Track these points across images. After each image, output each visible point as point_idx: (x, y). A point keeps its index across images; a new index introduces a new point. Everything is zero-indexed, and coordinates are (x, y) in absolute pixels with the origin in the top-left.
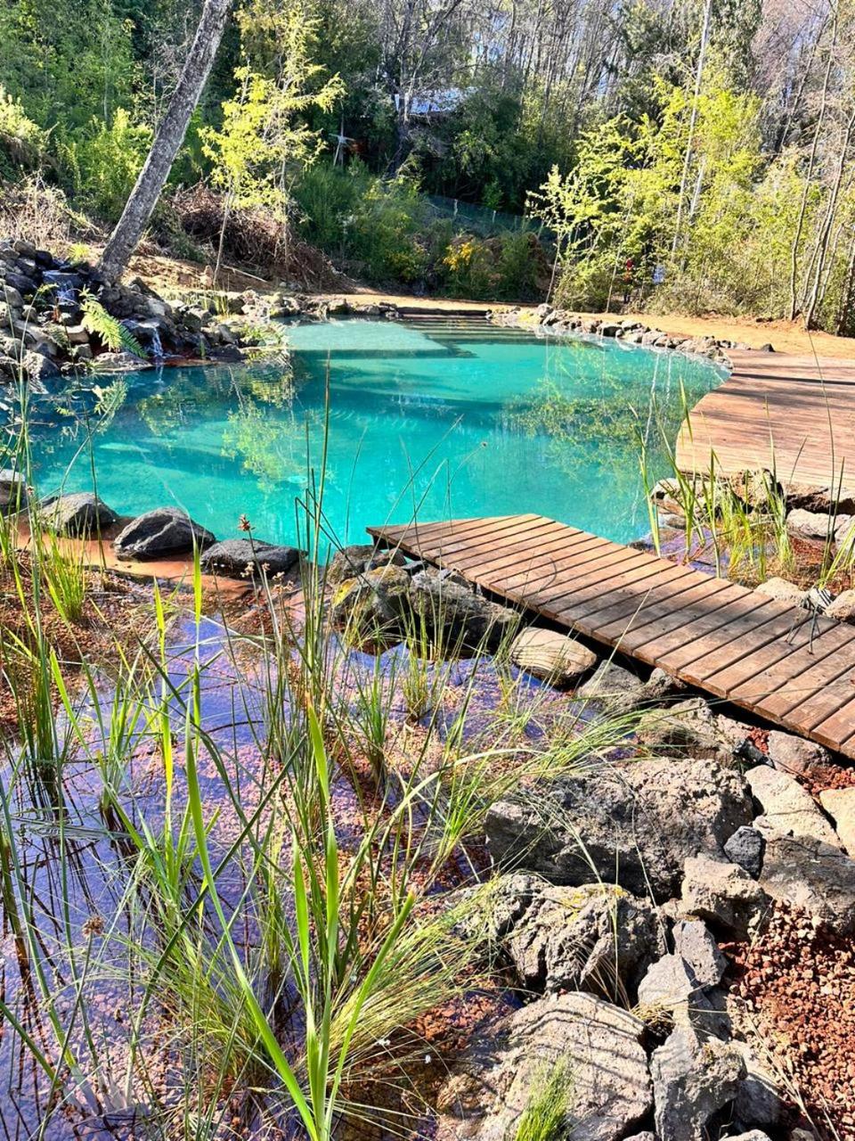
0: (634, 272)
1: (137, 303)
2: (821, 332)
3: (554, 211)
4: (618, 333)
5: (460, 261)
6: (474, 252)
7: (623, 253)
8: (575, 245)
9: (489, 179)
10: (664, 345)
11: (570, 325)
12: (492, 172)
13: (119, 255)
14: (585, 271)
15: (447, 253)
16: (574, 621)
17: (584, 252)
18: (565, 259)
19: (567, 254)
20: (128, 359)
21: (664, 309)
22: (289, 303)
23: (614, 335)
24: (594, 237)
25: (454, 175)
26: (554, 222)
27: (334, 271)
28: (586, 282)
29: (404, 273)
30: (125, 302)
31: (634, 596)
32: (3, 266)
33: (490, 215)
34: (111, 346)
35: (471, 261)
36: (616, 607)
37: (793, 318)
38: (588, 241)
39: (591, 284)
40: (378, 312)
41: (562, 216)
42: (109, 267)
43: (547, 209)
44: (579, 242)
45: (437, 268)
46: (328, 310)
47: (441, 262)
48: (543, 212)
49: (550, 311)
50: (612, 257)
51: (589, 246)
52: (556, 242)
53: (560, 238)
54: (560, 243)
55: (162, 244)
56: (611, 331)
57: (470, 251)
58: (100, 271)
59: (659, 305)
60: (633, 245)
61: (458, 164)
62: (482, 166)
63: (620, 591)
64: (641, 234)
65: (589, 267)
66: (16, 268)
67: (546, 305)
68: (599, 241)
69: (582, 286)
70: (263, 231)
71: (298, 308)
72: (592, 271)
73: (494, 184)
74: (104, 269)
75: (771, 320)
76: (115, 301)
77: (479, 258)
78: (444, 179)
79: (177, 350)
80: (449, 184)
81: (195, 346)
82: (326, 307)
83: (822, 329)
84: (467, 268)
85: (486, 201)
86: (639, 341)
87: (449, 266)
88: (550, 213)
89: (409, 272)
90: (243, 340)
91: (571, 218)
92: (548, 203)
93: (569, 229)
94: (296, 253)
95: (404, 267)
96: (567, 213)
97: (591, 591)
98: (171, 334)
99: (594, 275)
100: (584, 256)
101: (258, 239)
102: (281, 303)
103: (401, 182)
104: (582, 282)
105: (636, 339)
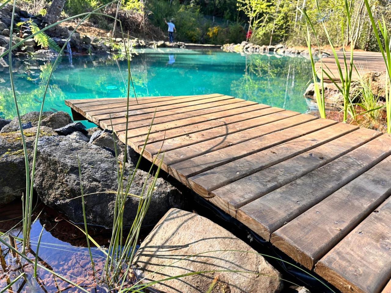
0: (281, 32)
1: (62, 32)
2: (360, 50)
3: (248, 8)
4: (275, 50)
5: (213, 33)
6: (219, 30)
7: (276, 24)
8: (257, 22)
9: (226, 9)
10: (295, 53)
11: (255, 48)
12: (227, 7)
13: (55, 11)
14: (261, 32)
15: (209, 31)
16: (238, 206)
17: (260, 24)
18: (253, 27)
19: (254, 25)
20: (50, 52)
21: (293, 45)
22: (141, 43)
23: (273, 51)
24: (264, 18)
25: (213, 8)
26: (248, 12)
27: (165, 36)
28: (262, 36)
29: (192, 38)
30: (57, 31)
31: (327, 162)
32: (1, 14)
33: (226, 22)
34: (42, 46)
35: (218, 34)
36: (307, 180)
37: (348, 45)
38: (262, 20)
39: (263, 36)
40: (177, 46)
41: (251, 10)
42: (50, 16)
43: (245, 7)
44: (259, 20)
45: (205, 37)
46: (157, 45)
47: (206, 35)
48: (244, 8)
49: (246, 44)
50: (272, 26)
51: (262, 22)
52: (249, 21)
53: (251, 19)
54: (251, 21)
55: (95, 23)
56: (272, 50)
57: (217, 30)
58: (46, 18)
59: (291, 44)
60: (279, 21)
61: (215, 4)
62: (224, 4)
63: (306, 155)
64: (283, 17)
65: (262, 30)
66: (8, 16)
67: (245, 42)
68: (267, 20)
69: (260, 38)
70: (136, 20)
71: (144, 44)
72: (264, 31)
73: (228, 11)
74: (48, 17)
75: (337, 47)
76: (53, 31)
77: (220, 32)
78: (210, 9)
79: (79, 51)
80: (211, 12)
81: (87, 49)
82: (156, 44)
83: (361, 49)
84: (216, 36)
85: (225, 17)
86: (284, 52)
87: (209, 35)
88: (247, 8)
89: (194, 38)
90: (112, 50)
91: (255, 11)
92: (246, 4)
93: (254, 15)
94: (149, 29)
95: (193, 36)
96: (253, 9)
97: (266, 157)
98: (77, 45)
99: (264, 33)
100: (261, 26)
101: (134, 23)
102: (138, 42)
103: (192, 6)
104: (260, 36)
105: (283, 51)
